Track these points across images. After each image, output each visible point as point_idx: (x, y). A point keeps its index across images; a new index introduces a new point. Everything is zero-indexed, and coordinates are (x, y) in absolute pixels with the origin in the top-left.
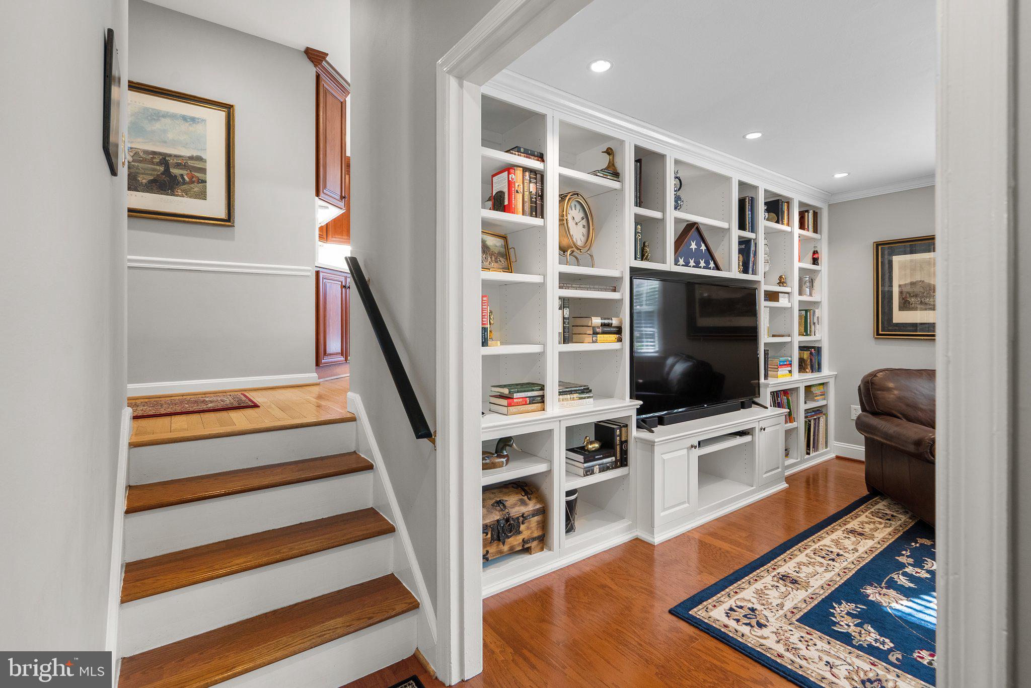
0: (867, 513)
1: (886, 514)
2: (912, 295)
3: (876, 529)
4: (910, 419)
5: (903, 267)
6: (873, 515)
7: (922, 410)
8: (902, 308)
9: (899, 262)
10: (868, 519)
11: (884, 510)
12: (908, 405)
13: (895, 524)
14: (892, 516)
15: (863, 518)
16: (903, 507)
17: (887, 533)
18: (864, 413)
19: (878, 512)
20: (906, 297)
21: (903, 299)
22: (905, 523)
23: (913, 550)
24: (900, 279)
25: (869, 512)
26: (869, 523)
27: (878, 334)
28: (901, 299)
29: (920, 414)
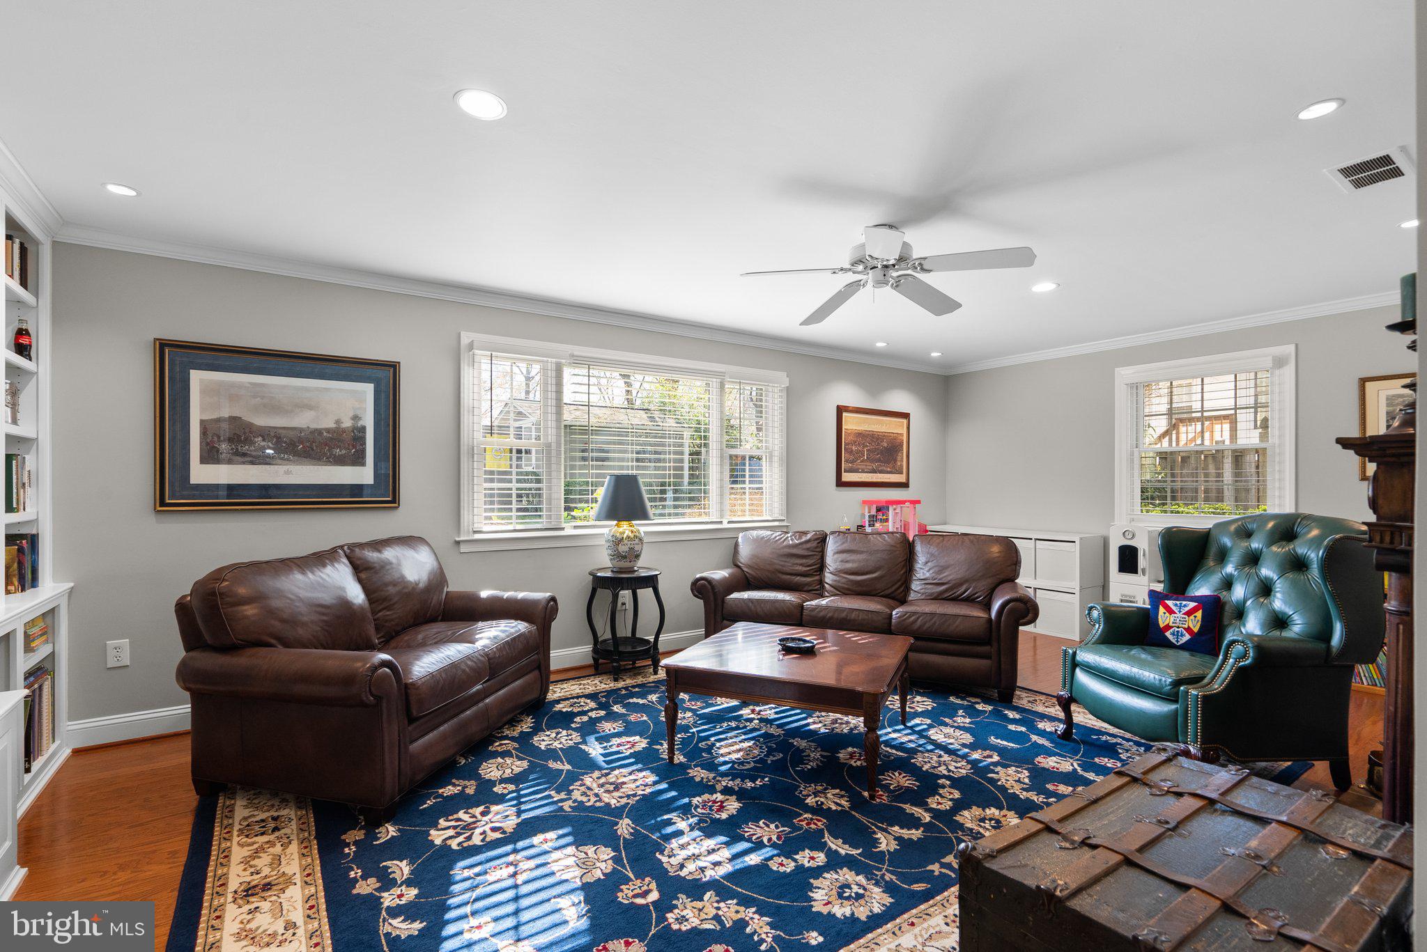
0: (236, 839)
1: (263, 821)
2: (222, 438)
3: (277, 860)
4: (287, 644)
5: (206, 390)
6: (247, 836)
7: (304, 624)
8: (204, 460)
9: (201, 381)
10: (246, 848)
11: (254, 816)
12: (283, 621)
13: (292, 828)
14: (275, 819)
15: (238, 853)
16: (274, 794)
17: (296, 856)
18: (191, 654)
19: (248, 825)
20: (212, 441)
21: (208, 444)
22: (302, 821)
23: (358, 859)
24: (203, 410)
25: (235, 833)
26: (256, 854)
27: (163, 504)
28: (204, 444)
29: (300, 631)
